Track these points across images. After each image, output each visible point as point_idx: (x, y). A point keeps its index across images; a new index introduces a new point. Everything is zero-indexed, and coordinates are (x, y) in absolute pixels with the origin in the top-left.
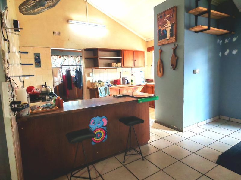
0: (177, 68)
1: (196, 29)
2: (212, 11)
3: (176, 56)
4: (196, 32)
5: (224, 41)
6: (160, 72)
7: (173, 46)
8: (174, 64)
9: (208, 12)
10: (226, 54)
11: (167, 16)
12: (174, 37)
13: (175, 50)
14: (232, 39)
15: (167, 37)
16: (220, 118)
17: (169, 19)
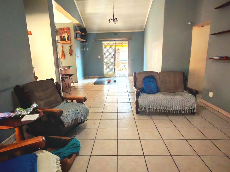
0: (72, 54)
1: (76, 39)
2: (82, 33)
3: (71, 50)
4: (77, 40)
5: (83, 44)
6: (63, 57)
7: (69, 45)
8: (71, 53)
9: (81, 33)
10: (84, 49)
11: (65, 31)
12: (70, 41)
13: (70, 47)
14: (86, 43)
15: (66, 40)
16: (85, 78)
17: (66, 32)
